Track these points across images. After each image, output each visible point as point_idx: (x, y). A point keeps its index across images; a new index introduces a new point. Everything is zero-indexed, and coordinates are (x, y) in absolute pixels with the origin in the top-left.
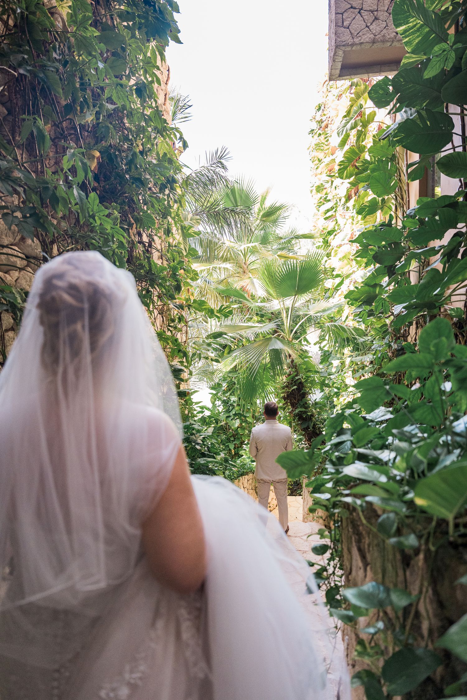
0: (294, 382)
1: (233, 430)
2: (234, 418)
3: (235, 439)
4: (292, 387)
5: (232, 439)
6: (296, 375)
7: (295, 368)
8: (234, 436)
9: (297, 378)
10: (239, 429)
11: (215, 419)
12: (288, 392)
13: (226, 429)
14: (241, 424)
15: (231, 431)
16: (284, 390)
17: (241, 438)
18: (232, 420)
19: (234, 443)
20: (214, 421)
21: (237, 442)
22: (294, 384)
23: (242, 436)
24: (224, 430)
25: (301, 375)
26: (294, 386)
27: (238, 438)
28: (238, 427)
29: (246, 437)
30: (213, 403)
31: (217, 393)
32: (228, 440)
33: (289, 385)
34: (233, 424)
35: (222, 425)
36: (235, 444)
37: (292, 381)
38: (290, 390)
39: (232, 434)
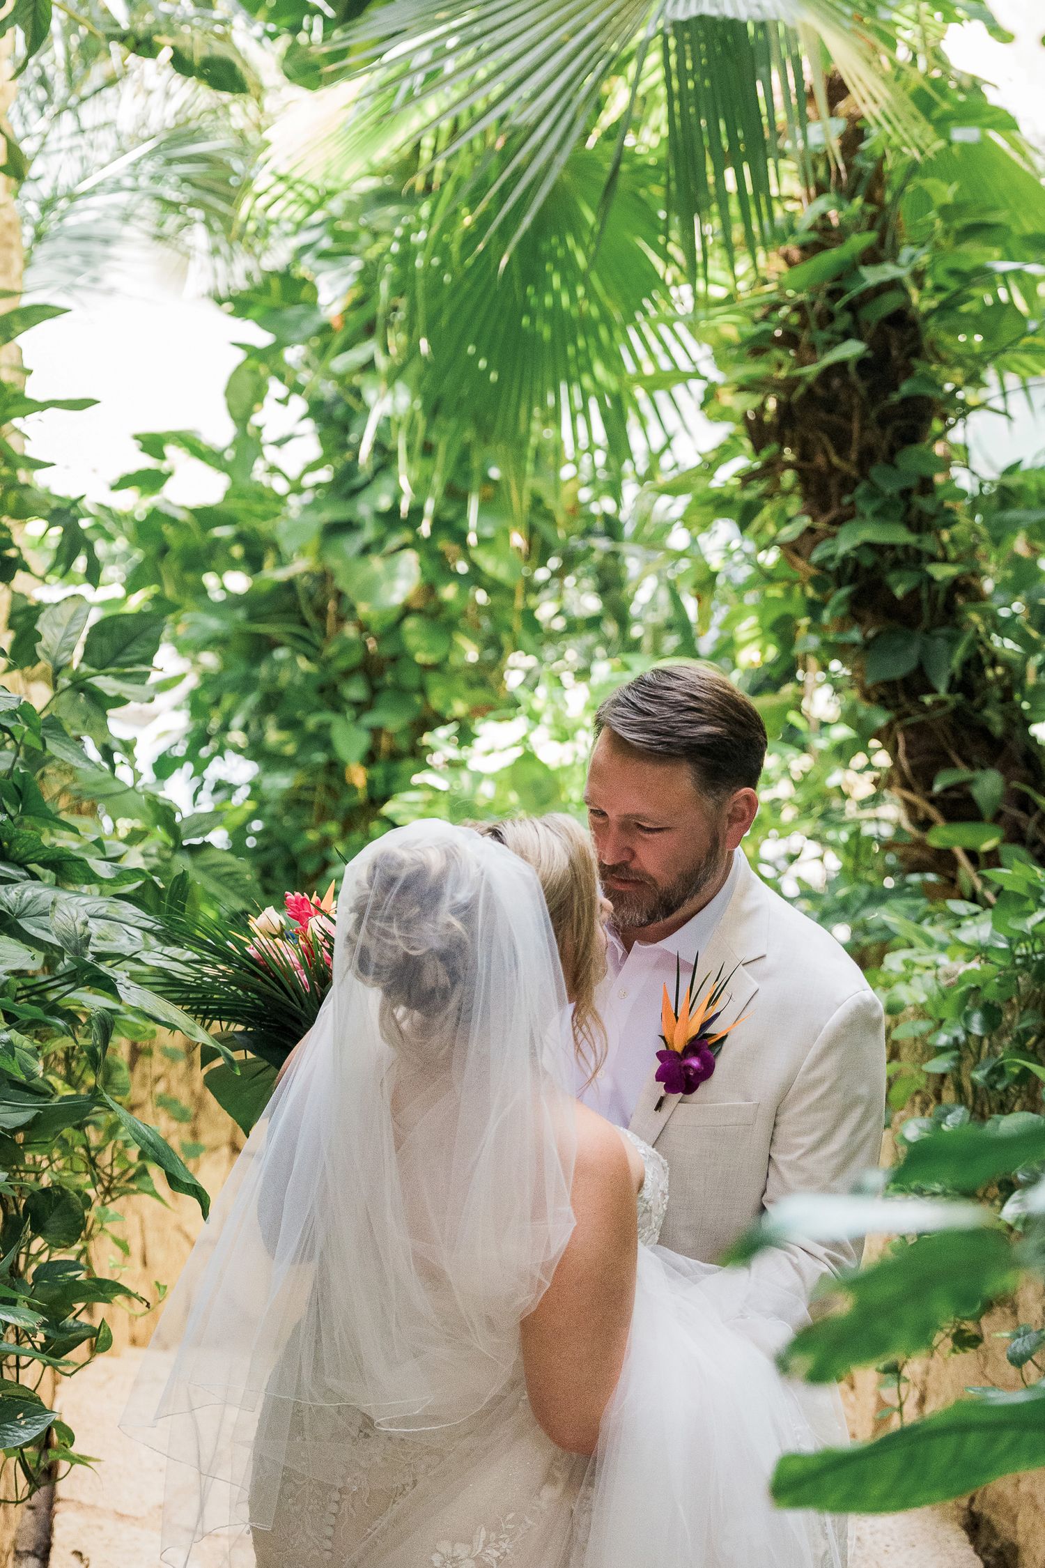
0: (851, 307)
1: (363, 628)
2: (380, 542)
3: (375, 691)
4: (830, 345)
5: (355, 691)
6: (872, 257)
7: (869, 199)
8: (369, 669)
9: (872, 276)
10: (411, 624)
11: (240, 538)
12: (790, 385)
13: (321, 612)
14: (430, 589)
15: (350, 631)
16: (757, 369)
17: (422, 690)
18: (366, 550)
19: (370, 719)
20: (237, 551)
21: (392, 720)
22: (843, 322)
23: (432, 678)
24: (305, 624)
25: (905, 252)
26: (846, 336)
27: (401, 692)
28: (407, 611)
29: (460, 686)
30: (242, 417)
31: (278, 346)
32: (329, 695)
33: (804, 325)
34: (369, 590)
35: (290, 585)
36: (376, 732)
37: (834, 294)
38: (811, 371)
39: (355, 657)
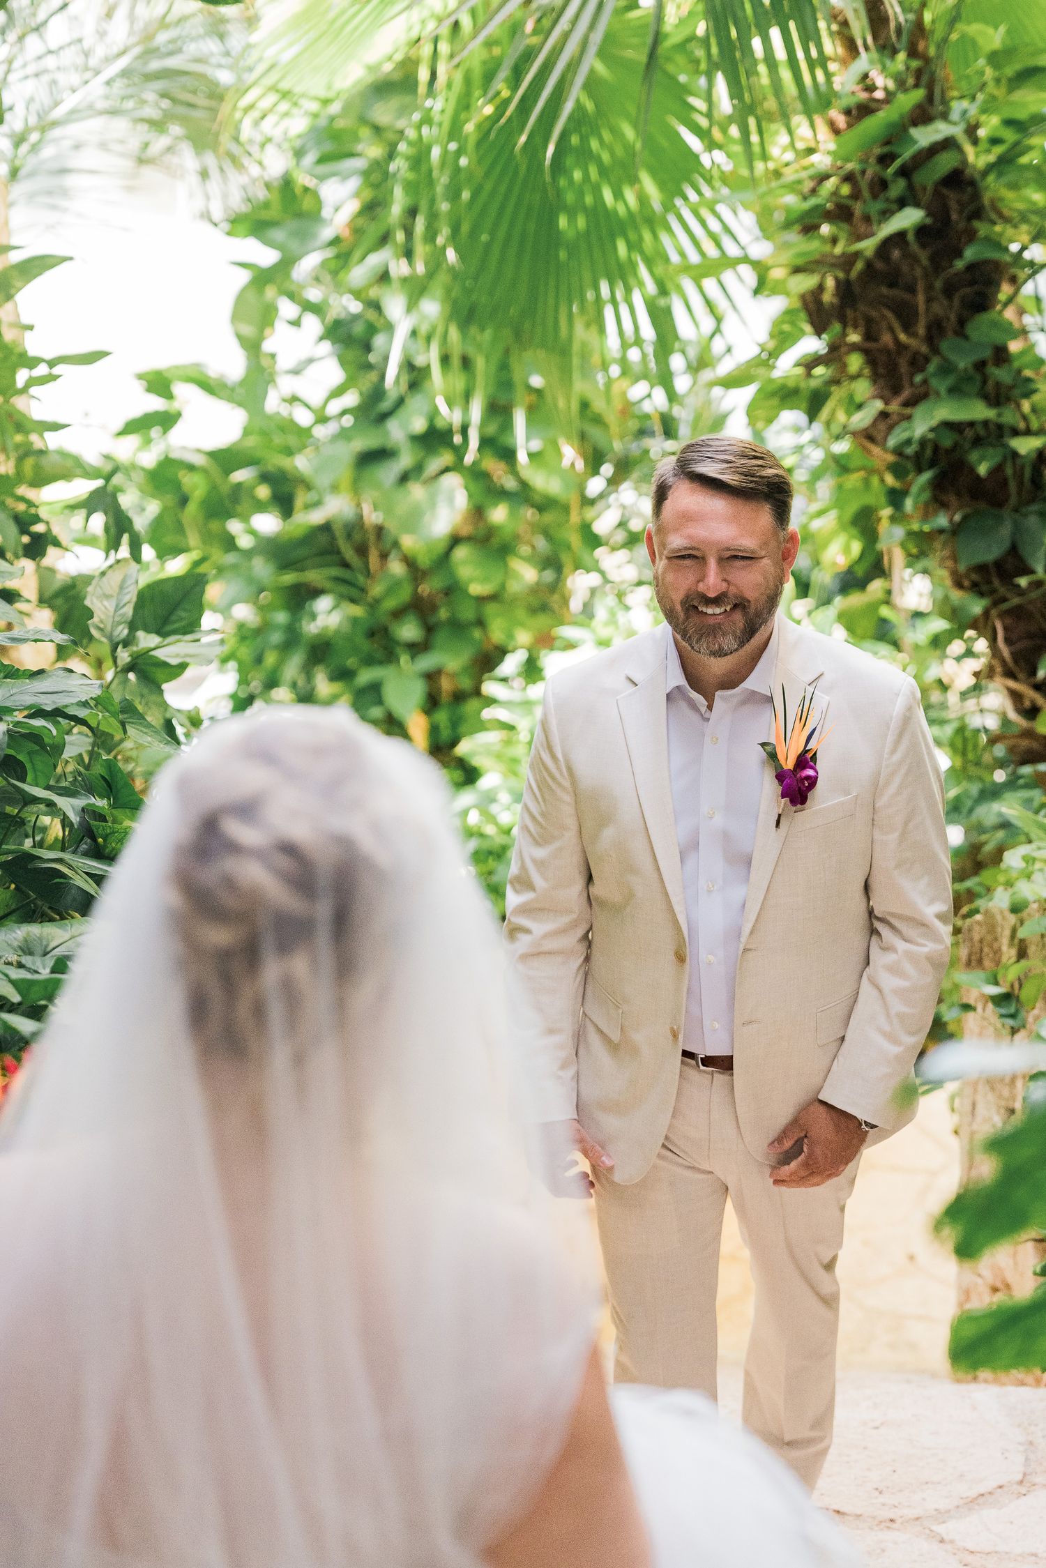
0: (904, 172)
1: (410, 563)
2: (418, 468)
3: (430, 629)
4: (886, 214)
5: (409, 631)
6: (922, 116)
7: (913, 53)
8: (420, 608)
9: (924, 136)
10: (461, 553)
11: (265, 478)
12: (848, 261)
13: (362, 551)
14: (478, 512)
15: (396, 567)
16: (813, 246)
17: (481, 623)
18: (404, 478)
19: (427, 662)
20: (263, 492)
21: (451, 659)
22: (898, 188)
23: (490, 609)
24: (346, 565)
25: (957, 107)
26: (902, 203)
27: (458, 627)
28: (455, 540)
29: (521, 613)
30: (252, 346)
31: (287, 263)
32: (379, 639)
33: (855, 195)
34: (414, 520)
35: (326, 526)
36: (432, 677)
37: (885, 160)
38: (868, 246)
39: (405, 594)
